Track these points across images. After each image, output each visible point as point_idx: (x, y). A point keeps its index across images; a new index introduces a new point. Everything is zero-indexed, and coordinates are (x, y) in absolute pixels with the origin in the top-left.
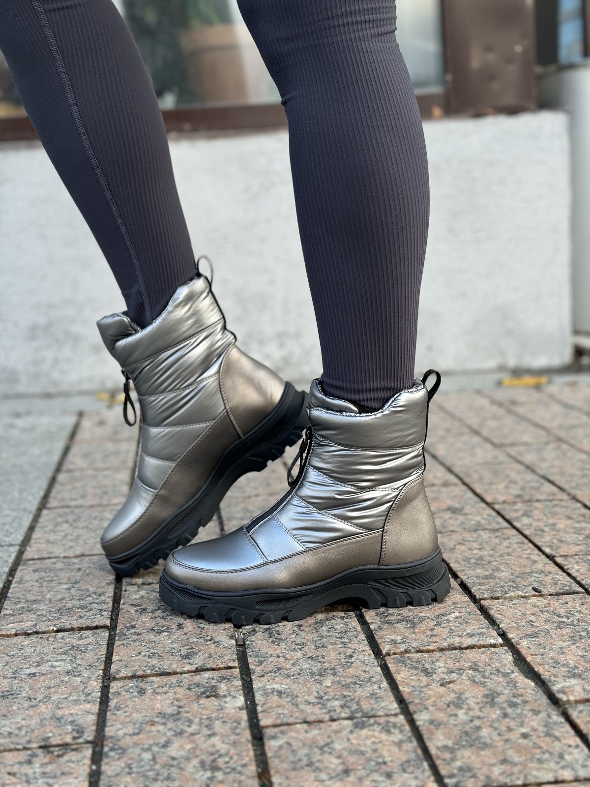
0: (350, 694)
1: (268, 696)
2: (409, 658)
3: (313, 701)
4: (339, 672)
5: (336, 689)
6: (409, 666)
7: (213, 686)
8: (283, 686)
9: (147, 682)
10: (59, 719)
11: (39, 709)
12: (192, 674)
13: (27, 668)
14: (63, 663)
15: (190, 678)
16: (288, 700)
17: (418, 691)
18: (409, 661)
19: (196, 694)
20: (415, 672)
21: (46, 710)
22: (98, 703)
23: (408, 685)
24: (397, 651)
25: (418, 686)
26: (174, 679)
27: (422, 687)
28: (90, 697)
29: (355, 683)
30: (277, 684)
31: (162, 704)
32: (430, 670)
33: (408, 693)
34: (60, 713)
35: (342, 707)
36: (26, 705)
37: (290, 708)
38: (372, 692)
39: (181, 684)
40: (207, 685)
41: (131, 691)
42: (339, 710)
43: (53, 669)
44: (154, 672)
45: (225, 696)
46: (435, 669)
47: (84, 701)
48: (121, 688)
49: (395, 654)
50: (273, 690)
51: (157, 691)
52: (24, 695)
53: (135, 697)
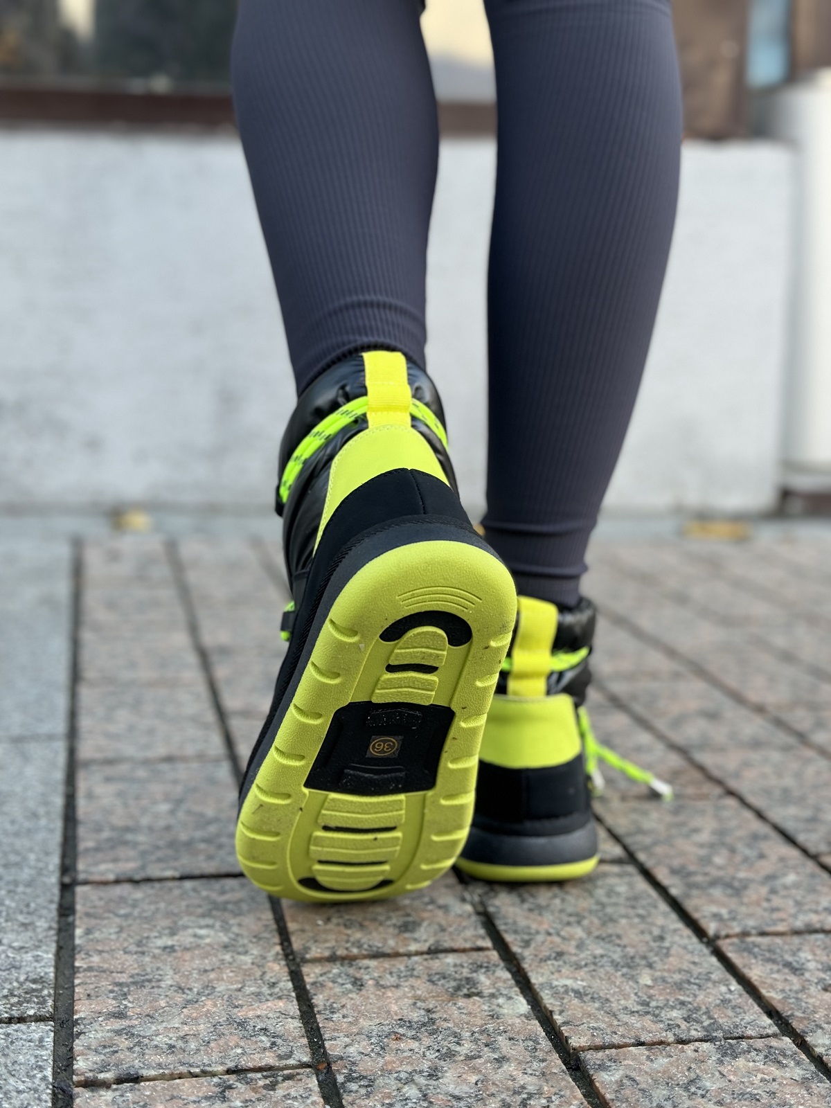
0: (690, 1000)
1: (563, 998)
2: (755, 945)
3: (635, 1009)
4: (655, 962)
5: (664, 989)
6: (760, 957)
7: (467, 979)
8: (579, 983)
9: (360, 968)
10: (242, 1024)
11: (203, 1007)
12: (426, 956)
13: (156, 937)
14: (212, 932)
15: (425, 963)
16: (597, 1005)
17: (793, 998)
18: (756, 950)
19: (447, 990)
20: (775, 967)
21: (215, 1009)
22: (295, 1000)
23: (772, 987)
24: (731, 932)
25: (790, 990)
26: (400, 964)
27: (797, 992)
28: (277, 990)
29: (689, 982)
30: (568, 978)
31: (399, 1004)
32: (795, 964)
33: (779, 1001)
34: (240, 1014)
35: (687, 1019)
36: (179, 998)
37: (607, 1020)
38: (721, 998)
39: (415, 973)
40: (457, 976)
41: (340, 980)
42: (684, 1025)
43: (200, 941)
44: (365, 952)
45: (493, 996)
46: (803, 964)
47: (271, 995)
48: (321, 975)
49: (727, 936)
50: (567, 990)
51: (382, 983)
52: (169, 982)
53: (351, 991)
